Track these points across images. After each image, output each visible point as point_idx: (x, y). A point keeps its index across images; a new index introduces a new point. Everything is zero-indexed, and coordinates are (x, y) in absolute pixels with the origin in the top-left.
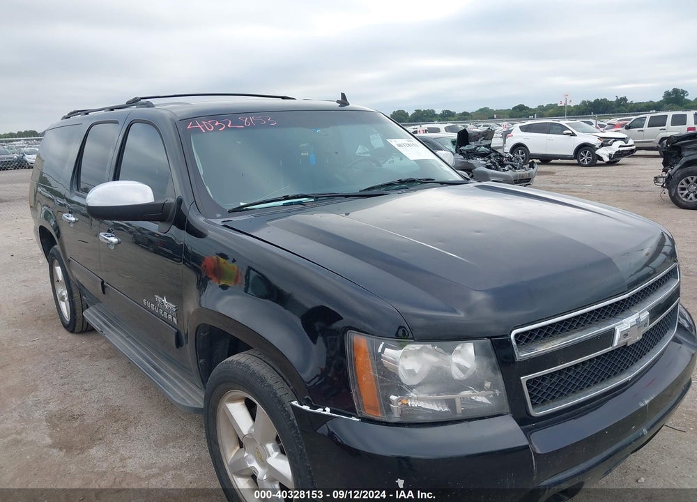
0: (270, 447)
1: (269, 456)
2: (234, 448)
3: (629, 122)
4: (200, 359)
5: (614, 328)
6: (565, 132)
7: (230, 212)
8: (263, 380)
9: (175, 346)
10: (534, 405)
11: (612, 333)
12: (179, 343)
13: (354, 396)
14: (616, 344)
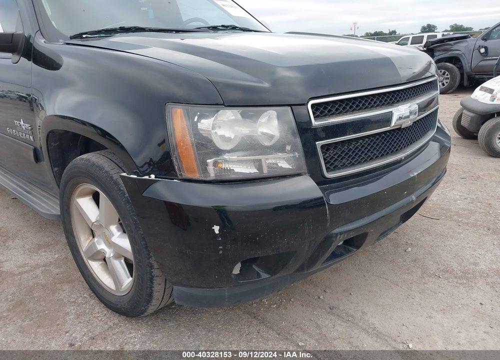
0: (114, 228)
1: (113, 235)
2: (88, 239)
3: (398, 42)
4: (54, 167)
5: (392, 112)
7: (71, 38)
8: (101, 168)
9: (34, 161)
10: (327, 169)
12: (37, 158)
13: (174, 160)
14: (393, 124)
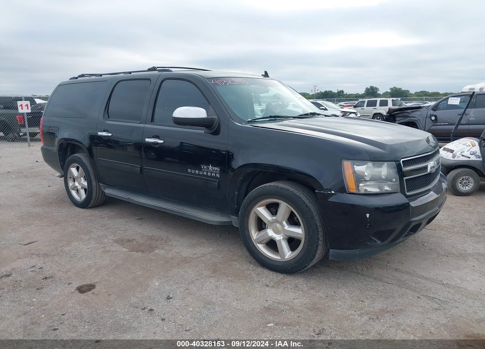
0: (285, 223)
1: (285, 226)
3: (355, 104)
6: (321, 108)
7: (248, 122)
10: (407, 190)
11: (426, 168)
13: (345, 185)
14: (429, 171)
